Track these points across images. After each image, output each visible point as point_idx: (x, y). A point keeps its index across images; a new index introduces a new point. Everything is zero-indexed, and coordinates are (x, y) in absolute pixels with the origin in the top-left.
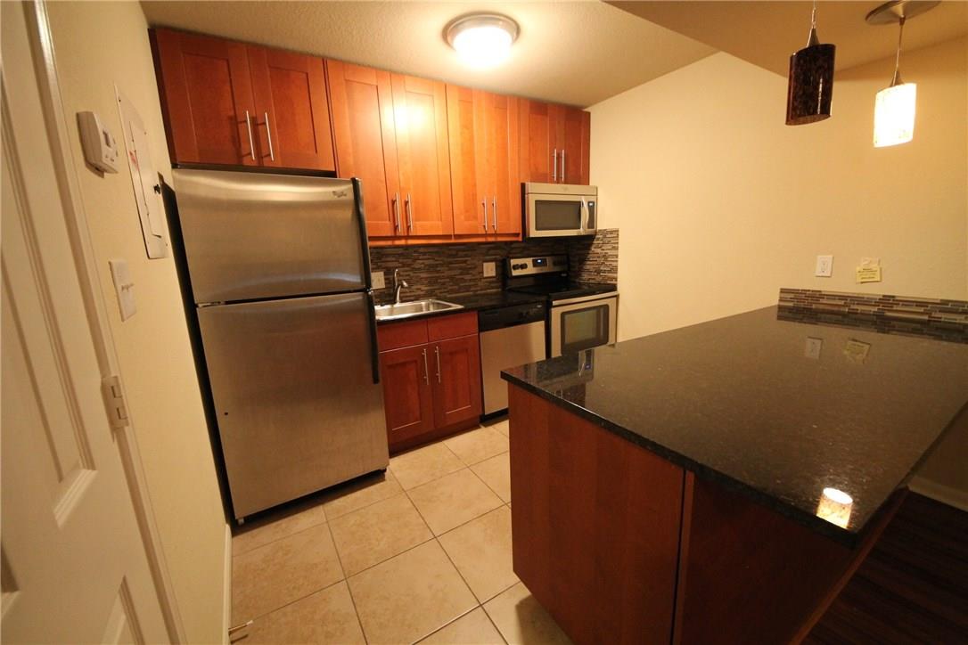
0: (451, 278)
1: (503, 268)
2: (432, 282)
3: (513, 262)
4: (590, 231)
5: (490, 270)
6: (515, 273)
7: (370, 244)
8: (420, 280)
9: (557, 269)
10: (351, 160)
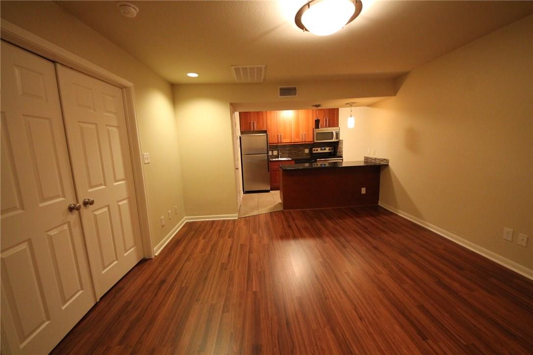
0: (295, 153)
1: (311, 150)
2: (289, 154)
3: (313, 149)
4: (337, 140)
5: (307, 151)
6: (314, 152)
7: (269, 145)
8: (286, 153)
9: (329, 151)
10: (270, 127)
